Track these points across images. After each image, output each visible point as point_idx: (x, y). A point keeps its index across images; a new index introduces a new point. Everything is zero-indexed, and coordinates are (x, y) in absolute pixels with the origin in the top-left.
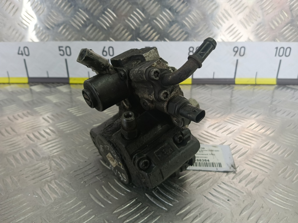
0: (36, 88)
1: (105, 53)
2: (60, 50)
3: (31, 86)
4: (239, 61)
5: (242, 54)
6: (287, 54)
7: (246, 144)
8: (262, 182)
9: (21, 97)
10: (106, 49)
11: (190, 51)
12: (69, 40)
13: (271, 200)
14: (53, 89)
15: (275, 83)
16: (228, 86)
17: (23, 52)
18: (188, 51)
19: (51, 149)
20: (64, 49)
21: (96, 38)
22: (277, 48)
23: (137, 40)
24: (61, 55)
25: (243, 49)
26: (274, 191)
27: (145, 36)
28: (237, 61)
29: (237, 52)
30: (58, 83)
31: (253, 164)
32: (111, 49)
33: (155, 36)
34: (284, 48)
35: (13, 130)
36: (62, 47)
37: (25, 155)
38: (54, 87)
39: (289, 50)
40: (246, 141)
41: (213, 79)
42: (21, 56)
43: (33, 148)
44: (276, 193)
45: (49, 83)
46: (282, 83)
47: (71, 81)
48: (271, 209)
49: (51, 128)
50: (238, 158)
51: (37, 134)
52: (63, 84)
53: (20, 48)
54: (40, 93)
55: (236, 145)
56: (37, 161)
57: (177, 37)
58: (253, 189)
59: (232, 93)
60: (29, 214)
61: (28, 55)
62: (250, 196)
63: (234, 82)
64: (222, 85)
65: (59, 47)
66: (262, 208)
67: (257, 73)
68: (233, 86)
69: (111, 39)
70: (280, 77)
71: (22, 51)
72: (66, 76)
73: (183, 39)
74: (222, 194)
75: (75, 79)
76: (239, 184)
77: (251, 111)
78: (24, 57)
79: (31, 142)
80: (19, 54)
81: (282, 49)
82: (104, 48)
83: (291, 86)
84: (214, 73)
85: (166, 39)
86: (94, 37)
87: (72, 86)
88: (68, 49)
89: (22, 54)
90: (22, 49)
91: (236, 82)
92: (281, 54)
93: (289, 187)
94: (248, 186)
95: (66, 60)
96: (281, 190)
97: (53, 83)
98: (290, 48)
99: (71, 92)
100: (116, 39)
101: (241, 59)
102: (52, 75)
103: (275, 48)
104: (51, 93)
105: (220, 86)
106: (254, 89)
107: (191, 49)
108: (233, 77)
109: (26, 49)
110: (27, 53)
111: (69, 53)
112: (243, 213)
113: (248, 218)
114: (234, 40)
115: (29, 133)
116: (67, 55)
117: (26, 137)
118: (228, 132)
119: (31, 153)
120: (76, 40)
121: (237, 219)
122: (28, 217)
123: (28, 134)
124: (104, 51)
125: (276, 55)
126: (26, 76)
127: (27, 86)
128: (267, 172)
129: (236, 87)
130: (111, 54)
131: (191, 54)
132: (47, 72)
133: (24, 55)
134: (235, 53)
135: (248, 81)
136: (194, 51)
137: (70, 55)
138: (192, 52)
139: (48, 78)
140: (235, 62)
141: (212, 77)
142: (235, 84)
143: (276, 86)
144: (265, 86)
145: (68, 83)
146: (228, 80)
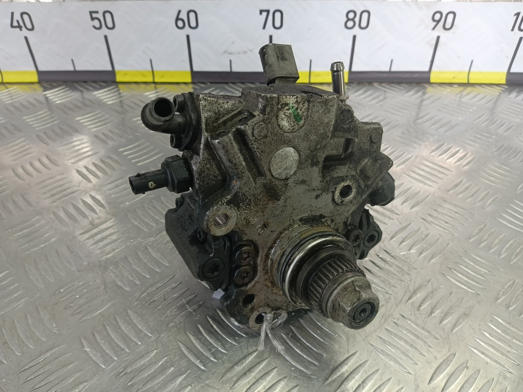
1: (180, 24)
2: (93, 19)
4: (441, 40)
5: (448, 25)
8: (469, 315)
10: (183, 16)
11: (348, 20)
13: (483, 353)
15: (504, 82)
17: (22, 24)
18: (345, 19)
19: (101, 244)
20: (100, 16)
22: (518, 14)
24: (94, 27)
25: (451, 16)
26: (487, 335)
28: (438, 38)
29: (438, 21)
30: (95, 82)
32: (192, 15)
35: (28, 202)
36: (97, 12)
41: (390, 72)
42: (18, 29)
43: (69, 244)
44: (491, 338)
45: (76, 82)
47: (119, 78)
48: (481, 372)
50: (430, 261)
51: (72, 211)
52: (104, 85)
53: (12, 14)
56: (79, 271)
58: (452, 330)
59: (422, 101)
61: (32, 30)
62: (448, 345)
63: (429, 79)
65: (91, 13)
66: (466, 369)
67: (472, 61)
68: (426, 85)
70: (513, 70)
71: (18, 21)
72: (109, 68)
75: (125, 74)
76: (430, 318)
77: (457, 152)
78: (25, 32)
79: (64, 228)
80: (12, 26)
82: (179, 12)
84: (392, 61)
87: (120, 86)
88: (108, 16)
89: (20, 27)
90: (17, 17)
91: (432, 80)
93: (513, 326)
95: (106, 37)
96: (500, 332)
97: (85, 82)
101: (444, 36)
102: (83, 65)
103: (515, 15)
105: (401, 87)
107: (351, 15)
108: (427, 69)
109: (26, 17)
110: (29, 26)
111: (110, 25)
112: (434, 380)
115: (57, 207)
116: (108, 28)
117: (52, 216)
119: (67, 254)
123: (56, 211)
124: (177, 19)
125: (513, 30)
126: (34, 69)
128: (478, 294)
129: (430, 89)
130: (193, 24)
131: (350, 24)
132: (72, 60)
133: (24, 29)
134: (435, 23)
135: (454, 78)
136: (357, 20)
137: (114, 27)
138: (353, 20)
139: (76, 72)
140: (434, 42)
141: (387, 69)
142: (429, 83)
143: (506, 87)
144: (485, 86)
145: (114, 82)
146: (416, 76)
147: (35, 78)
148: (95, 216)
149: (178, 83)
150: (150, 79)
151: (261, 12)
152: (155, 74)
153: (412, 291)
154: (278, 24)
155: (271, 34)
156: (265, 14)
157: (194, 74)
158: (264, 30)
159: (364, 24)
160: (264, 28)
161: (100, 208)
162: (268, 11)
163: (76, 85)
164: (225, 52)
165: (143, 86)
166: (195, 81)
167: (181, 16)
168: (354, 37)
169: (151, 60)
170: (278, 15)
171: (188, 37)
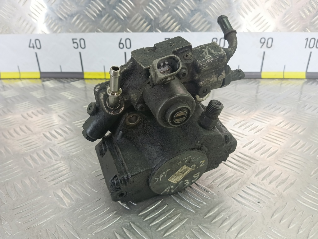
0: (50, 84)
1: (121, 46)
2: (74, 43)
3: (44, 81)
5: (269, 45)
7: (275, 143)
8: (294, 183)
9: (34, 94)
10: (123, 41)
12: (84, 31)
13: (304, 203)
14: (66, 85)
15: (304, 77)
16: (253, 81)
17: (35, 45)
19: (70, 148)
20: (78, 41)
21: (112, 29)
22: (307, 39)
23: (157, 31)
24: (74, 47)
25: (270, 40)
26: (306, 193)
27: (165, 26)
28: (264, 52)
29: (264, 43)
30: (72, 78)
31: (283, 164)
32: (128, 41)
33: (176, 26)
34: (315, 39)
35: (29, 129)
36: (76, 39)
37: (43, 155)
38: (68, 82)
40: (276, 140)
42: (32, 49)
43: (51, 148)
44: (309, 195)
45: (62, 78)
46: (312, 78)
47: (85, 77)
48: (304, 212)
49: (68, 126)
50: (267, 158)
51: (54, 133)
52: (77, 79)
53: (31, 40)
54: (53, 89)
55: (265, 144)
56: (56, 161)
57: (199, 27)
58: (284, 191)
59: (258, 89)
60: (52, 217)
61: (40, 48)
62: (282, 198)
63: (261, 76)
64: (248, 80)
65: (73, 39)
66: (294, 210)
67: (285, 66)
68: (260, 80)
69: (128, 30)
70: (309, 71)
71: (33, 44)
72: (81, 71)
73: (206, 29)
74: (252, 195)
75: (89, 74)
76: (269, 185)
77: (280, 108)
78: (36, 50)
79: (49, 141)
80: (30, 47)
81: (313, 40)
82: (121, 39)
84: (239, 66)
85: (188, 30)
86: (110, 28)
87: (86, 81)
88: (82, 41)
89: (33, 47)
90: (33, 42)
91: (262, 77)
92: (311, 46)
94: (279, 187)
95: (80, 53)
96: (314, 192)
97: (67, 78)
99: (85, 87)
100: (134, 31)
101: (268, 51)
103: (306, 39)
104: (65, 89)
105: (245, 80)
106: (281, 84)
107: (215, 41)
108: (259, 71)
109: (37, 42)
110: (39, 46)
111: (83, 46)
112: (274, 216)
113: (280, 221)
114: (261, 31)
115: (45, 131)
116: (81, 47)
117: (42, 135)
118: (255, 130)
119: (50, 153)
120: (91, 31)
121: (268, 222)
122: (50, 220)
123: (45, 133)
124: (120, 43)
125: (306, 47)
126: (38, 71)
127: (40, 81)
128: (298, 173)
129: (262, 82)
130: (128, 46)
132: (60, 66)
133: (35, 48)
134: (262, 44)
135: (275, 75)
137: (85, 48)
139: (61, 73)
140: (262, 55)
142: (261, 78)
143: (306, 80)
144: (294, 80)
145: (83, 78)
146: (253, 74)
147: (38, 76)
148: (67, 135)
150: (103, 77)
151: (166, 39)
152: (106, 74)
153: (257, 172)
159: (222, 45)
161: (70, 132)
163: (61, 80)
165: (99, 80)
167: (122, 42)
169: (104, 67)
171: (125, 53)
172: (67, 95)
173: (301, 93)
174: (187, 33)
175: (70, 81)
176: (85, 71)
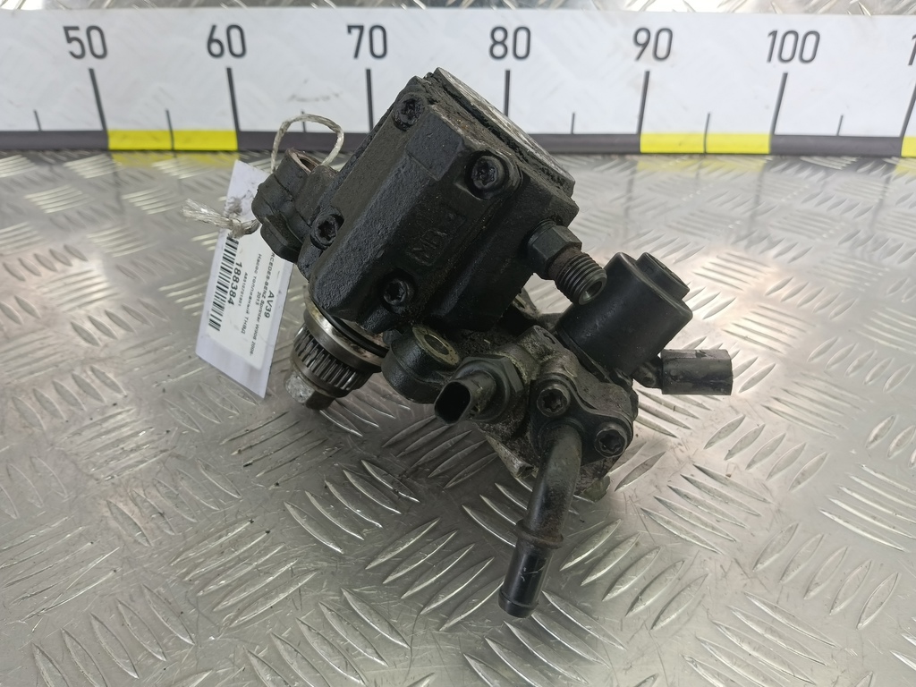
1: (216, 48)
2: (70, 40)
4: (652, 77)
5: (662, 52)
6: (807, 55)
8: (652, 466)
11: (495, 43)
12: (95, 5)
14: (57, 169)
15: (766, 150)
16: (616, 159)
18: (490, 42)
20: (82, 35)
22: (774, 34)
24: (72, 54)
25: (664, 37)
28: (648, 74)
29: (645, 45)
30: (73, 149)
32: (235, 34)
34: (796, 34)
36: (76, 28)
38: (60, 162)
39: (812, 39)
41: (572, 135)
45: (41, 150)
46: (789, 151)
47: (113, 144)
48: (662, 550)
52: (87, 153)
58: (618, 487)
59: (631, 182)
63: (638, 145)
64: (599, 157)
65: (67, 29)
66: (634, 545)
67: (709, 115)
68: (635, 158)
70: (779, 131)
72: (97, 126)
75: (125, 136)
81: (791, 38)
82: (214, 28)
83: (816, 160)
84: (574, 115)
85: (417, 2)
87: (115, 156)
88: (95, 35)
91: (643, 149)
92: (787, 54)
95: (92, 72)
97: (57, 150)
98: (817, 35)
99: (115, 174)
101: (658, 69)
102: (54, 121)
103: (770, 34)
104: (52, 181)
105: (592, 159)
106: (701, 167)
107: (499, 35)
108: (634, 130)
111: (99, 51)
114: (636, 7)
116: (94, 54)
124: (211, 40)
125: (770, 59)
128: (673, 436)
129: (642, 163)
130: (237, 49)
131: (499, 50)
132: (36, 113)
134: (640, 49)
135: (680, 144)
136: (509, 43)
137: (105, 55)
138: (503, 43)
139: (40, 133)
140: (641, 81)
141: (567, 131)
142: (639, 153)
143: (770, 158)
144: (733, 158)
145: (105, 150)
146: (617, 140)
148: (16, 325)
149: (214, 152)
150: (166, 145)
151: (350, 28)
152: (175, 135)
154: (379, 50)
155: (368, 66)
156: (356, 32)
157: (242, 136)
158: (356, 61)
159: (521, 51)
160: (356, 55)
161: (26, 314)
162: (361, 28)
163: (40, 154)
164: (293, 97)
165: (154, 156)
166: (243, 148)
167: (216, 36)
168: (508, 73)
169: (168, 113)
170: (378, 34)
171: (229, 71)
172: (46, 201)
173: (757, 202)
174: (413, 10)
175: (64, 158)
176: (111, 126)
